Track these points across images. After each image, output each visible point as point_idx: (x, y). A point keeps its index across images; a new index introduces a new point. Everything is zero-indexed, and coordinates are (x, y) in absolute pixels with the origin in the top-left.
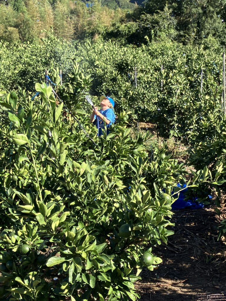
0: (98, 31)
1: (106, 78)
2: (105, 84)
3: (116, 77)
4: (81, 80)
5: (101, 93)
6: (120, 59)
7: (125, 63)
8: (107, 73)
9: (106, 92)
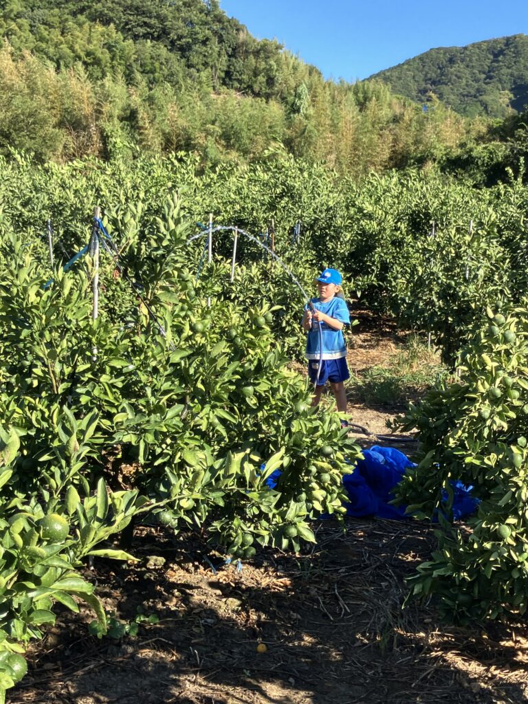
0: (432, 155)
1: (382, 238)
2: (379, 250)
3: (403, 238)
4: (165, 232)
5: (370, 267)
6: (416, 206)
7: (424, 214)
8: (385, 229)
9: (379, 265)
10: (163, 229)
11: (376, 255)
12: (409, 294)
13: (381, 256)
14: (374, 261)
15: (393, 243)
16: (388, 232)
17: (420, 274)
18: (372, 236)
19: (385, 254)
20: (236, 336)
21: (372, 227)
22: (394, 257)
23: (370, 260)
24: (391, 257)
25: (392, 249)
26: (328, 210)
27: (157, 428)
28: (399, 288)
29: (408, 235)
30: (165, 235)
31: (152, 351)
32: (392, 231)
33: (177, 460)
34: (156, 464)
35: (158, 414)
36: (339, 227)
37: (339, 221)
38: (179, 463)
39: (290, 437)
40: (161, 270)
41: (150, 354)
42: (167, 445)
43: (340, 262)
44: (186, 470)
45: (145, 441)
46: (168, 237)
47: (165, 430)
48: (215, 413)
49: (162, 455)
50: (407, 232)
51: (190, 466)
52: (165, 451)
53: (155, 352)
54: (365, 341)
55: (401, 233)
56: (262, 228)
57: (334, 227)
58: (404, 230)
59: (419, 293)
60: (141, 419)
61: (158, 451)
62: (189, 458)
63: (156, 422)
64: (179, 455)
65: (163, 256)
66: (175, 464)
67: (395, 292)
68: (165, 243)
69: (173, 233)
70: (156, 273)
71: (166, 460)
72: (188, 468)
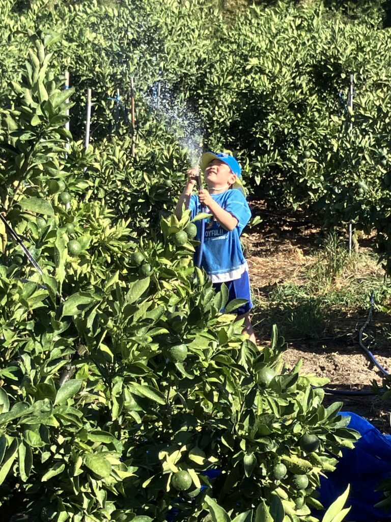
1: (276, 100)
2: (272, 116)
3: (305, 100)
4: (34, 105)
5: (261, 140)
6: (322, 53)
7: (333, 65)
8: (280, 88)
9: (273, 138)
10: (29, 100)
11: (270, 124)
12: (322, 178)
13: (276, 125)
14: (267, 132)
15: (291, 107)
16: (284, 91)
17: (335, 149)
18: (262, 97)
19: (282, 122)
20: (143, 262)
21: (262, 83)
22: (294, 127)
23: (261, 132)
24: (290, 126)
25: (290, 115)
26: (200, 62)
27: (44, 422)
28: (308, 170)
29: (311, 95)
30: (34, 110)
31: (20, 293)
32: (289, 89)
33: (78, 471)
34: (45, 479)
35: (46, 400)
36: (216, 87)
37: (215, 78)
38: (81, 475)
39: (252, 422)
40: (26, 164)
41: (16, 297)
42: (59, 447)
43: (219, 135)
44: (91, 486)
45: (25, 444)
46: (39, 112)
47: (56, 424)
48: (131, 390)
49: (52, 463)
50: (310, 90)
51: (97, 478)
52: (57, 456)
53: (24, 293)
54: (256, 245)
55: (302, 93)
56: (108, 89)
57: (209, 85)
58: (305, 89)
59: (335, 176)
60: (21, 409)
61: (46, 456)
62: (96, 466)
63: (43, 412)
64: (80, 462)
65: (30, 143)
66: (75, 478)
67: (303, 176)
68: (35, 122)
69: (46, 106)
70: (17, 168)
71: (58, 471)
72: (93, 481)
